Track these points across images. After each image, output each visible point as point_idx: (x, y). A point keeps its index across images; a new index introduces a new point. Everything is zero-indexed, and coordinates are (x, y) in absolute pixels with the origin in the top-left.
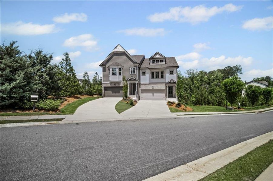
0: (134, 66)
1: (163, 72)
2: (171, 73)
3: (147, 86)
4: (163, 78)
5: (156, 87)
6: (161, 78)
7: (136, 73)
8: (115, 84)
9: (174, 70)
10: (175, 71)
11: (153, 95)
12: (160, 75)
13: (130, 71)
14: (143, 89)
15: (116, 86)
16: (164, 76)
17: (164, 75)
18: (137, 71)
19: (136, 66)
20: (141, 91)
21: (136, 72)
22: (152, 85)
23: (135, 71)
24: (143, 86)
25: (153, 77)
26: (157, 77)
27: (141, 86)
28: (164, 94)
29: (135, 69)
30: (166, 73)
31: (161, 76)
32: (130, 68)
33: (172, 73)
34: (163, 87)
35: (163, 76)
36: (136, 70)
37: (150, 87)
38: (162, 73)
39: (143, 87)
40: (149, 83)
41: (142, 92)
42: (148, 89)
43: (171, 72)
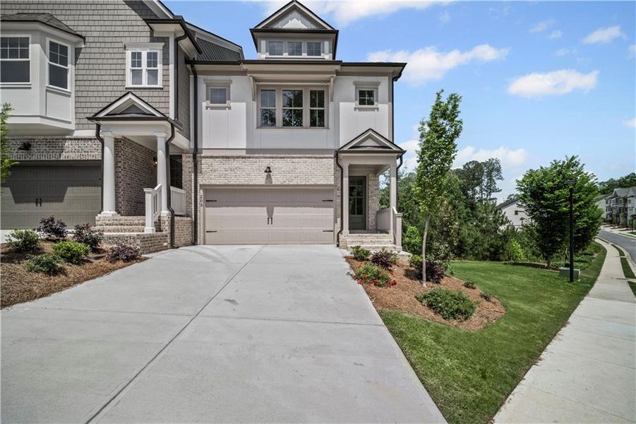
0: (154, 39)
1: (321, 94)
2: (362, 102)
3: (236, 163)
4: (322, 125)
5: (287, 172)
6: (313, 124)
7: (166, 81)
8: (27, 147)
9: (378, 84)
10: (383, 90)
11: (270, 217)
12: (306, 108)
13: (129, 66)
14: (213, 182)
15: (37, 155)
16: (330, 118)
17: (330, 108)
18: (172, 67)
19: (165, 40)
20: (200, 193)
21: (166, 75)
22: (266, 163)
23: (160, 67)
24: (216, 164)
25: (268, 119)
26: (293, 119)
27: (204, 164)
28: (329, 213)
29: (155, 54)
30: (336, 98)
31: (312, 112)
32: (129, 54)
33: (366, 98)
34: (322, 173)
35: (321, 114)
36: (166, 62)
37: (251, 174)
38: (319, 98)
39: (213, 174)
40: (248, 150)
41: (209, 202)
42: (242, 181)
43: (362, 93)
